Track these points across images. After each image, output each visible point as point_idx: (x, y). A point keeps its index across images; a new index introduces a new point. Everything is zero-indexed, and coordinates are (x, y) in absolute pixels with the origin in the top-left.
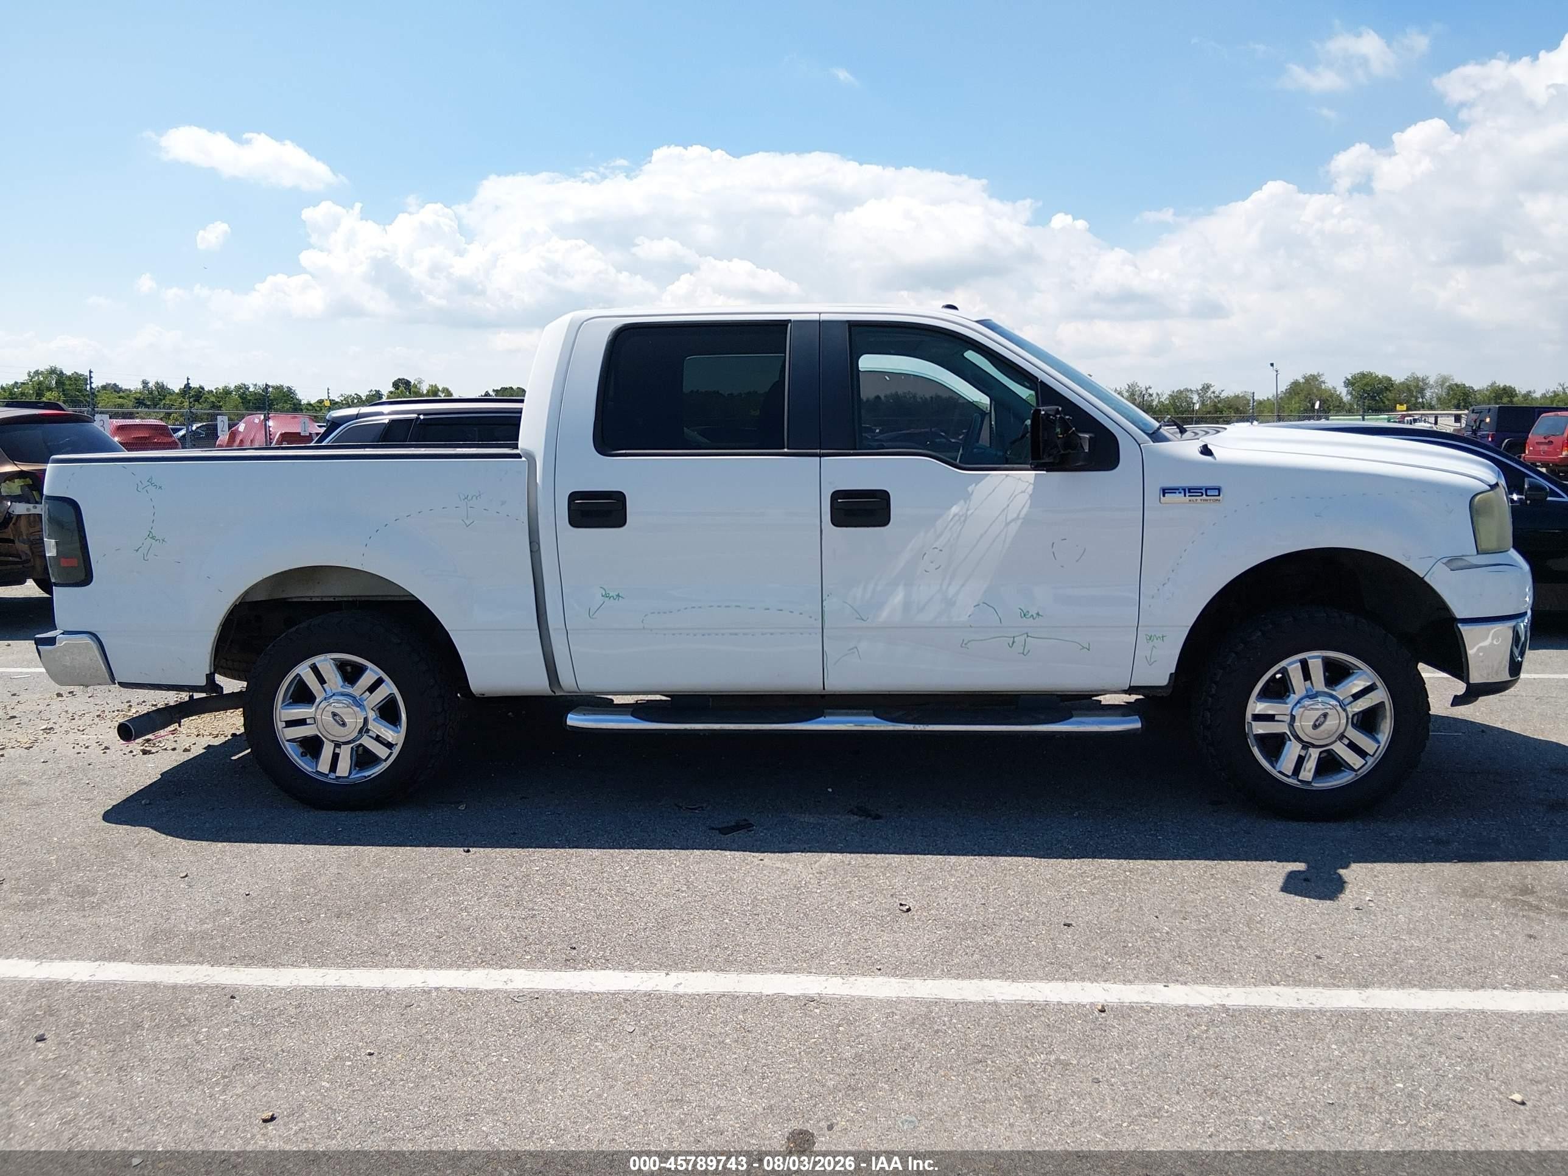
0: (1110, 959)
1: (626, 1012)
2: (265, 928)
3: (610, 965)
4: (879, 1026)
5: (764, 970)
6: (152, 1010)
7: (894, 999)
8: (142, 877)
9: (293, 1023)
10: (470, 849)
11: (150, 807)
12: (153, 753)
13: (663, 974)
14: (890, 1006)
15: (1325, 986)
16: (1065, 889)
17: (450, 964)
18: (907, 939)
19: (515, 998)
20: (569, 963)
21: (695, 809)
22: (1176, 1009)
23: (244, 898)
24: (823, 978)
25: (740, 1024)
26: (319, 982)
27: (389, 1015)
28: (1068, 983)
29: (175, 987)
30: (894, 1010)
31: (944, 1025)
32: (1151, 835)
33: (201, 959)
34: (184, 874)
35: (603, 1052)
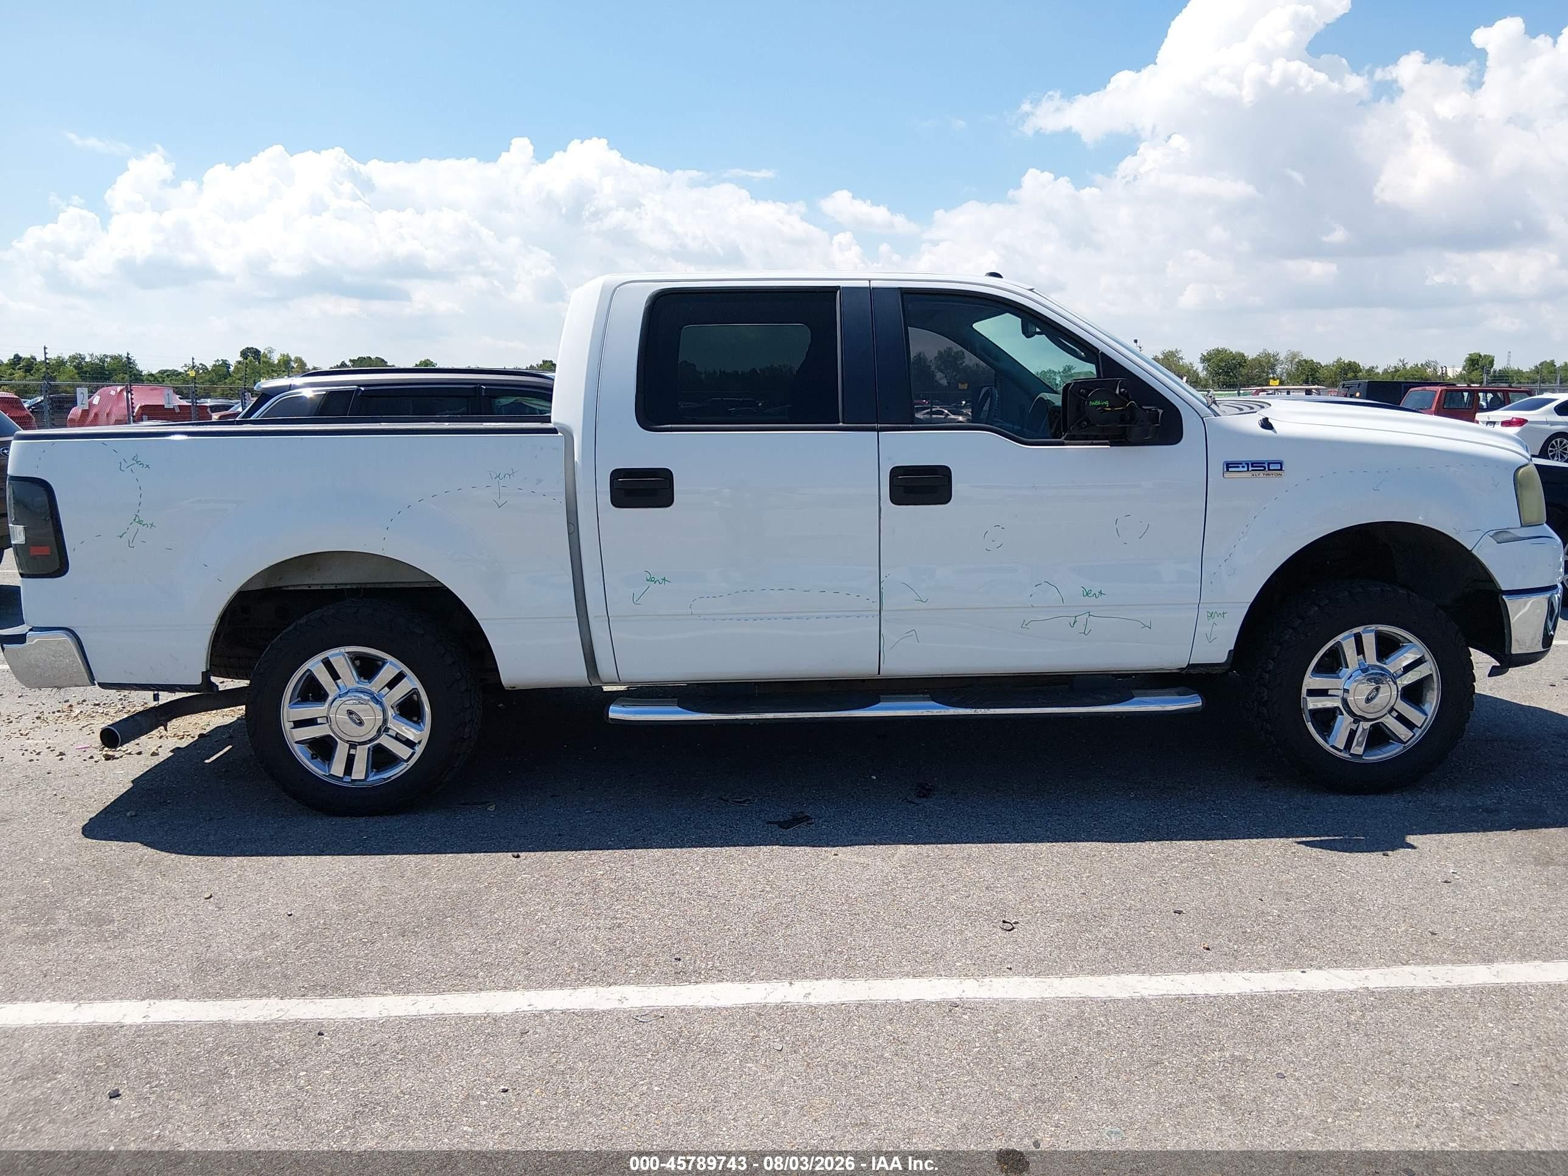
0: (1236, 947)
1: (765, 1027)
2: (325, 952)
3: (725, 977)
4: (1037, 1030)
5: (891, 975)
6: (231, 1054)
7: (1040, 1001)
8: (160, 899)
9: (401, 1060)
10: (520, 854)
11: (137, 818)
12: (118, 758)
13: (787, 984)
14: (1039, 1007)
15: (1453, 963)
16: (1157, 875)
17: (551, 983)
18: (1024, 935)
19: (639, 1017)
20: (680, 976)
21: (744, 802)
22: (1324, 995)
23: (287, 918)
24: (956, 981)
25: (892, 1036)
26: (413, 1011)
27: (508, 1044)
28: (1207, 974)
29: (247, 1025)
30: (1045, 1012)
31: (1103, 1026)
32: (1215, 814)
33: (264, 991)
34: (209, 896)
35: (759, 1074)
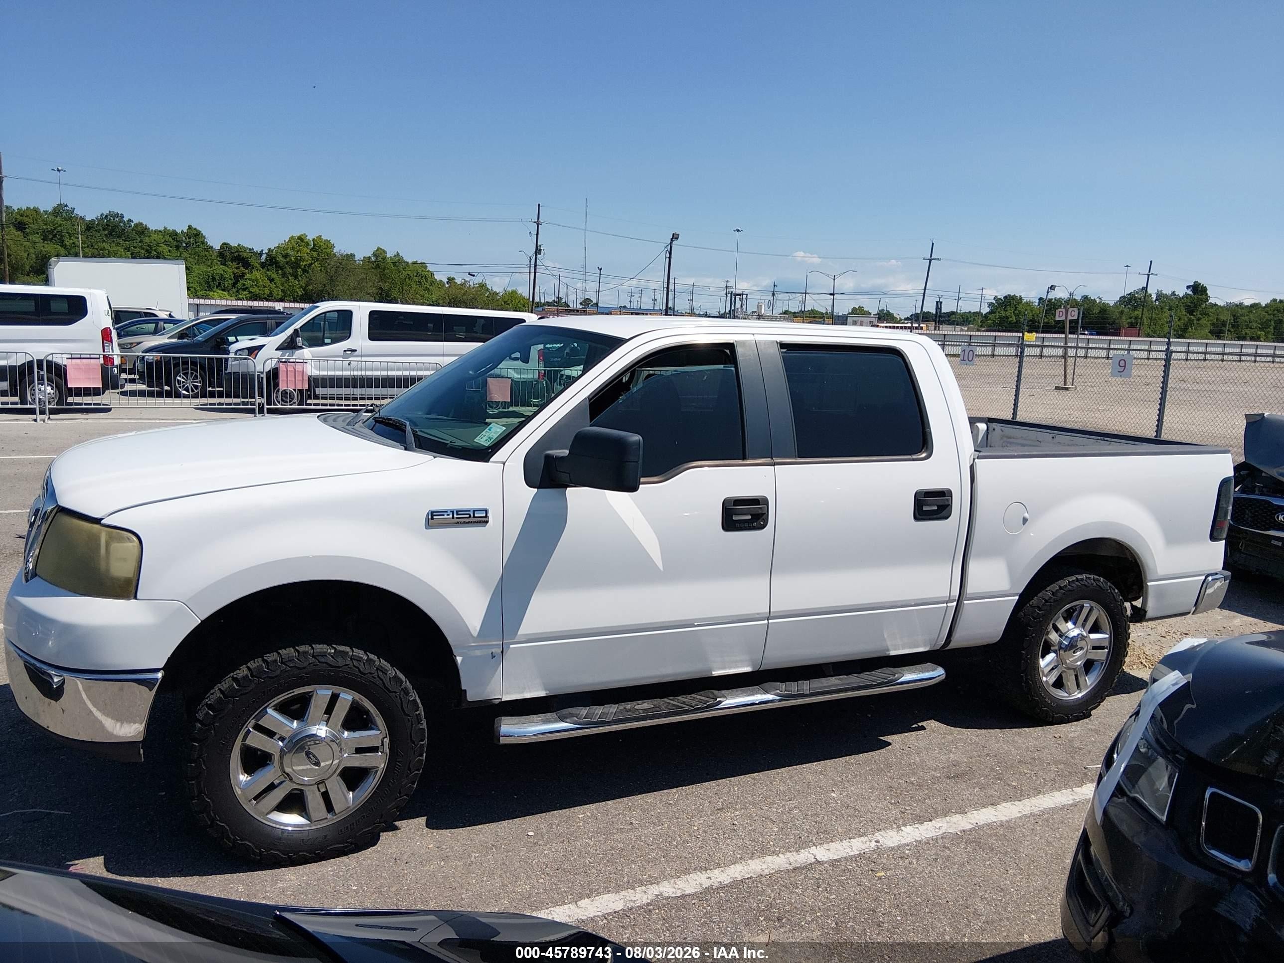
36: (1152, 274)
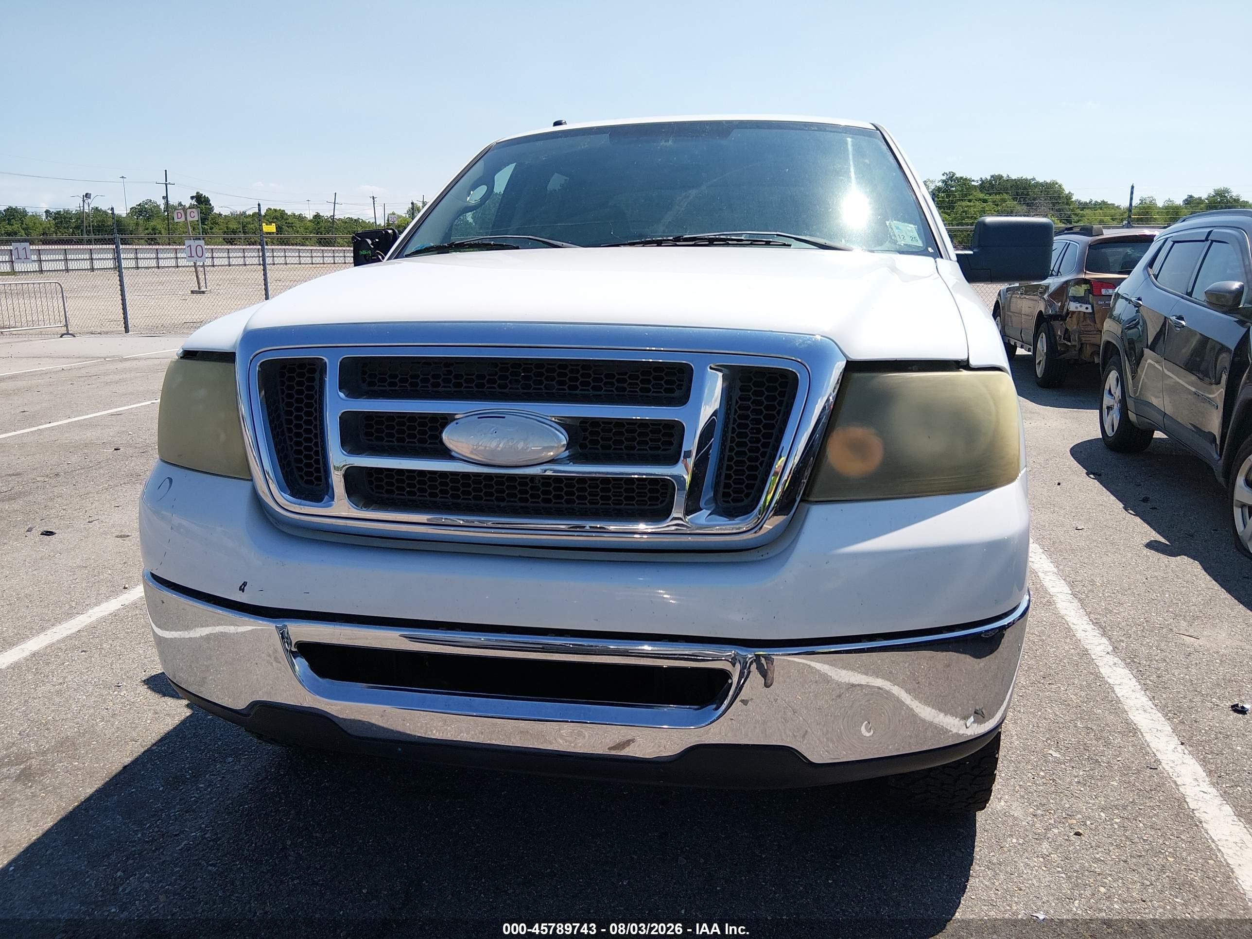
36: (169, 183)
